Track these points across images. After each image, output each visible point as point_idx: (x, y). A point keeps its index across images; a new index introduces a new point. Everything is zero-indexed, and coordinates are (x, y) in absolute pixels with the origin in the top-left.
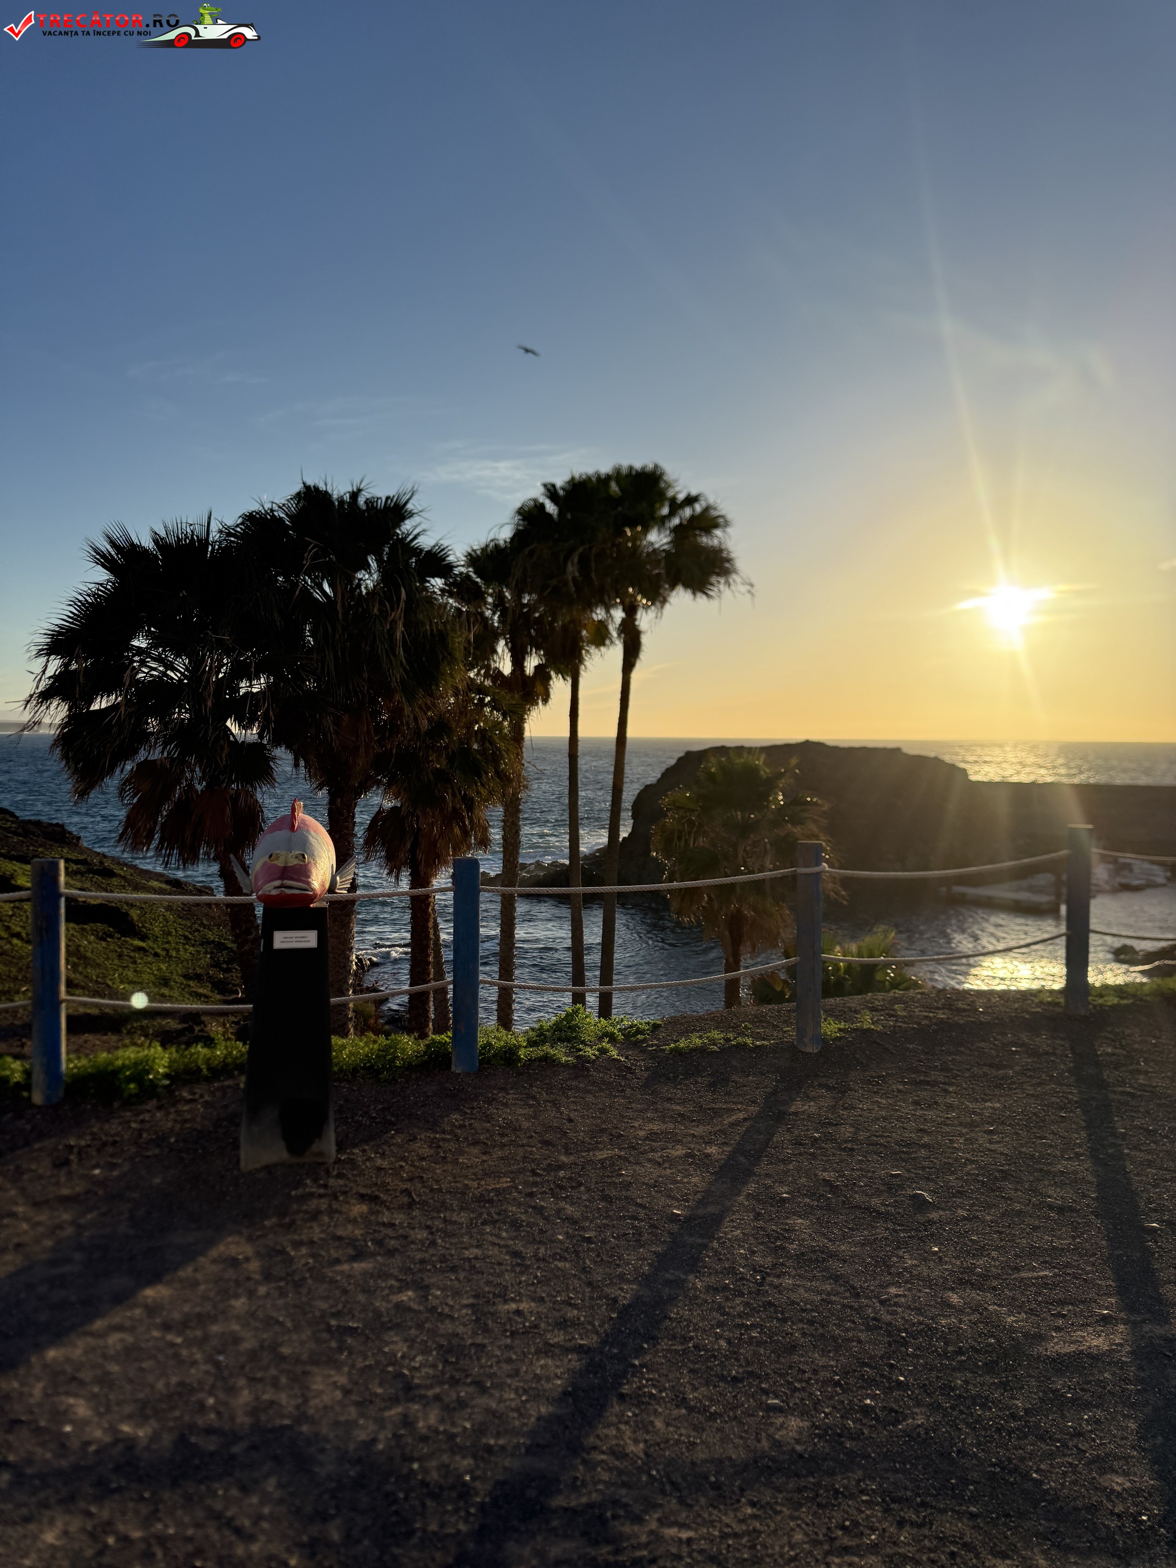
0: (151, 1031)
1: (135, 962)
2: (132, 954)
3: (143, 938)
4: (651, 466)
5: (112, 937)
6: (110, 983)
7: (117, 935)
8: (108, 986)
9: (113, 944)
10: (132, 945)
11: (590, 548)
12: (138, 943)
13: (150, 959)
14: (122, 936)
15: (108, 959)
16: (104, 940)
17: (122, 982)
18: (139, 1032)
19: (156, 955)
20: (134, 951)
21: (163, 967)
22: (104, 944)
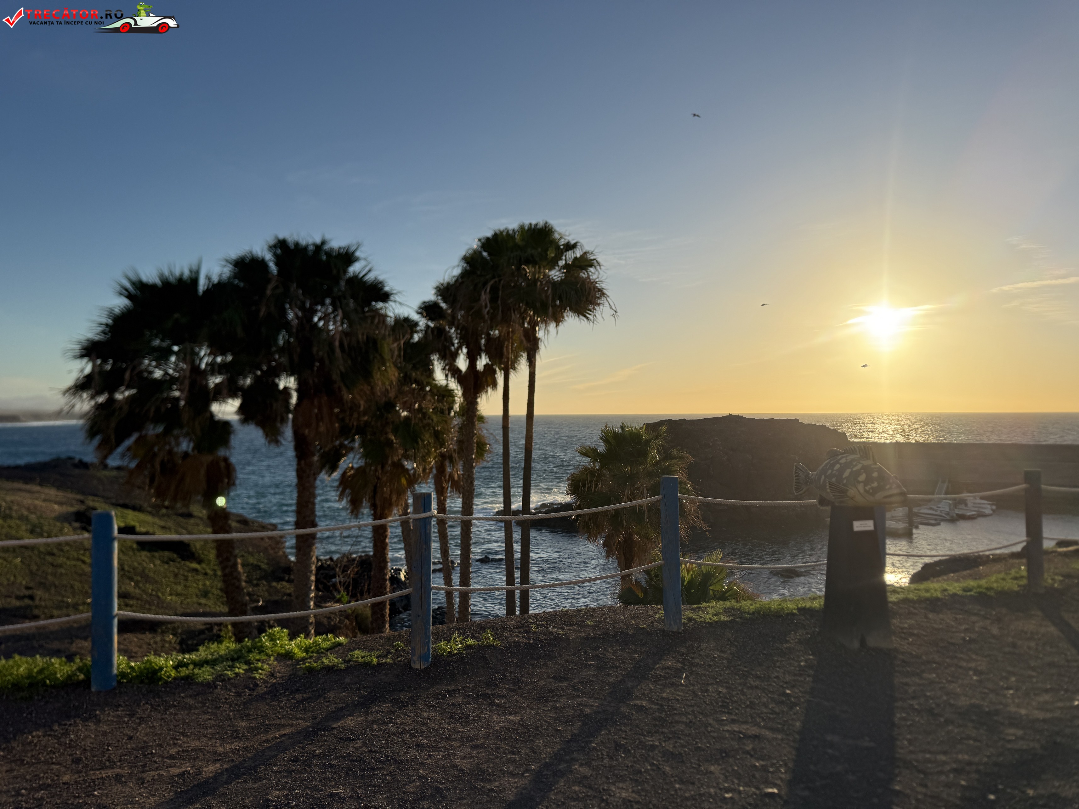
0: (180, 631)
1: (186, 579)
2: (186, 573)
3: (200, 562)
4: (541, 224)
5: (173, 561)
6: (160, 594)
7: (179, 560)
8: (159, 597)
9: (173, 567)
10: (188, 567)
11: (500, 281)
12: (194, 565)
13: (200, 577)
14: (183, 560)
15: (165, 577)
16: (167, 563)
17: (171, 594)
18: (170, 632)
19: (206, 574)
20: (188, 571)
21: (208, 583)
22: (166, 566)
